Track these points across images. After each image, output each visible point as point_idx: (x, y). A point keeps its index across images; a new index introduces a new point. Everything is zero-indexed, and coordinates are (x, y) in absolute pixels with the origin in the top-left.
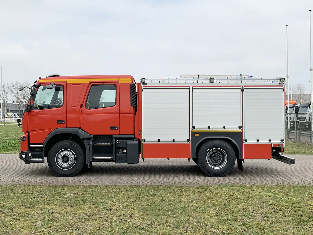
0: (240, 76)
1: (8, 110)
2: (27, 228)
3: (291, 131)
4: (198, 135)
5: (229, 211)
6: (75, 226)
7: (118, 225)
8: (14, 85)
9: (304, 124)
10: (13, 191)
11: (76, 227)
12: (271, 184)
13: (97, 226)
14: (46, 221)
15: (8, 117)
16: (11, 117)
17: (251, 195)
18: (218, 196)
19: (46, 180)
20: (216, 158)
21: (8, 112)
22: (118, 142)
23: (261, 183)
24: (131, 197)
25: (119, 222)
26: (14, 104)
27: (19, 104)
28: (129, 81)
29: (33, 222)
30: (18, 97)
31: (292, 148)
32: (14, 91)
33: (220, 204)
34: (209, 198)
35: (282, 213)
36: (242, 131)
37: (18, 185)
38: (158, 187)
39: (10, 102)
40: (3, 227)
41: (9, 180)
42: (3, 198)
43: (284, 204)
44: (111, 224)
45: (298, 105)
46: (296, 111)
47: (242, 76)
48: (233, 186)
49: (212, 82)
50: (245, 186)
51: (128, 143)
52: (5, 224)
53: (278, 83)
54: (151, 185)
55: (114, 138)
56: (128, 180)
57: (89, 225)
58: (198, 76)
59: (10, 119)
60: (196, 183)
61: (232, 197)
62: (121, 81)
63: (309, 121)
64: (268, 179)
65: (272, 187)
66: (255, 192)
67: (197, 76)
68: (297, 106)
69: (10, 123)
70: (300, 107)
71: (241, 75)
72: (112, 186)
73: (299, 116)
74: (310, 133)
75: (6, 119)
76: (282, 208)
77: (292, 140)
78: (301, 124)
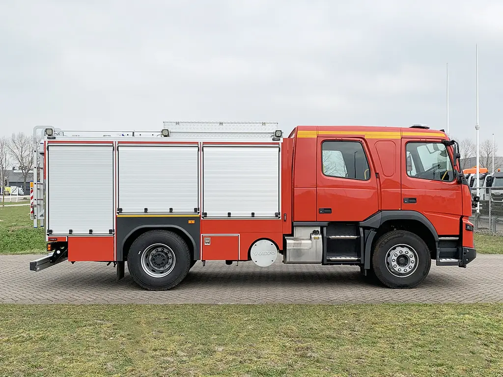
1: (6, 181)
2: (92, 372)
3: (481, 217)
5: (411, 344)
6: (171, 370)
7: (239, 366)
8: (16, 139)
10: (50, 315)
11: (174, 370)
12: (466, 302)
13: (207, 368)
14: (121, 362)
15: (6, 193)
16: (13, 194)
17: (440, 318)
18: (387, 320)
19: (99, 296)
21: (6, 185)
23: (450, 300)
24: (248, 323)
25: (241, 362)
26: (15, 171)
27: (24, 172)
29: (100, 364)
30: (22, 160)
31: (486, 244)
32: (16, 151)
33: (393, 334)
34: (373, 323)
35: (494, 346)
37: (55, 306)
38: (286, 307)
39: (8, 168)
40: (54, 372)
41: (38, 297)
42: (37, 326)
43: (495, 333)
44: (228, 366)
45: (492, 175)
46: (488, 185)
48: (407, 305)
50: (426, 305)
52: (55, 367)
54: (274, 303)
56: (235, 296)
57: (194, 368)
59: (11, 197)
60: (347, 301)
61: (409, 322)
64: (460, 293)
65: (470, 306)
66: (445, 315)
68: (490, 175)
69: (11, 203)
70: (495, 179)
72: (210, 305)
73: (493, 192)
76: (493, 339)
77: (483, 231)
78: (496, 205)
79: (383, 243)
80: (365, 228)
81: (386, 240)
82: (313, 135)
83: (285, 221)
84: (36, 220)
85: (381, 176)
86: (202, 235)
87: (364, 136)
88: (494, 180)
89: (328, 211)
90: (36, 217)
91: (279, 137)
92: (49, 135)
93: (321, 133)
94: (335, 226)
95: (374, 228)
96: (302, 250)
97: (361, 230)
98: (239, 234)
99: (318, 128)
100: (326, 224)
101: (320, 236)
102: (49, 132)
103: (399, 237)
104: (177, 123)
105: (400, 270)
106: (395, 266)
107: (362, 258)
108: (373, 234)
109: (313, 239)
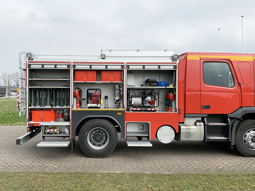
1: (11, 90)
8: (15, 74)
15: (11, 95)
21: (11, 92)
26: (15, 87)
30: (17, 82)
39: (12, 85)
59: (13, 96)
69: (13, 99)
75: (10, 96)
79: (242, 128)
80: (231, 118)
81: (244, 126)
82: (197, 58)
83: (180, 114)
84: (21, 111)
85: (242, 84)
86: (126, 122)
87: (230, 59)
89: (208, 107)
90: (20, 110)
91: (176, 59)
92: (29, 58)
93: (202, 56)
94: (212, 117)
95: (237, 118)
96: (191, 133)
97: (229, 119)
98: (150, 122)
99: (200, 54)
100: (206, 115)
101: (202, 124)
102: (29, 56)
103: (252, 124)
104: (110, 51)
105: (254, 145)
106: (251, 143)
107: (229, 138)
108: (237, 122)
109: (198, 126)
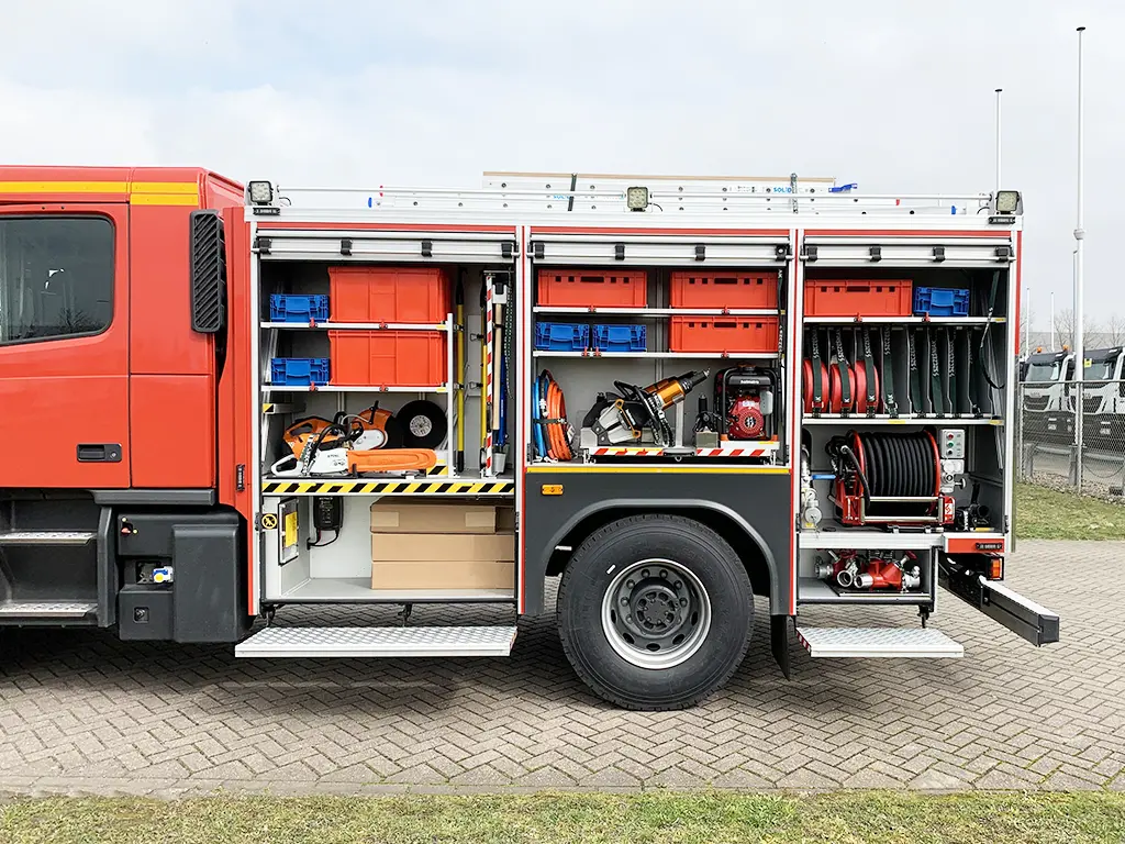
0: (787, 184)
4: (558, 489)
9: (1042, 419)
20: (656, 610)
22: (125, 525)
28: (187, 196)
36: (792, 471)
47: (799, 185)
49: (635, 210)
51: (178, 533)
53: (985, 215)
55: (107, 506)
58: (574, 178)
62: (143, 195)
63: (1058, 409)
67: (570, 180)
71: (793, 179)
73: (1028, 392)
74: (1069, 452)
88: (1030, 370)
